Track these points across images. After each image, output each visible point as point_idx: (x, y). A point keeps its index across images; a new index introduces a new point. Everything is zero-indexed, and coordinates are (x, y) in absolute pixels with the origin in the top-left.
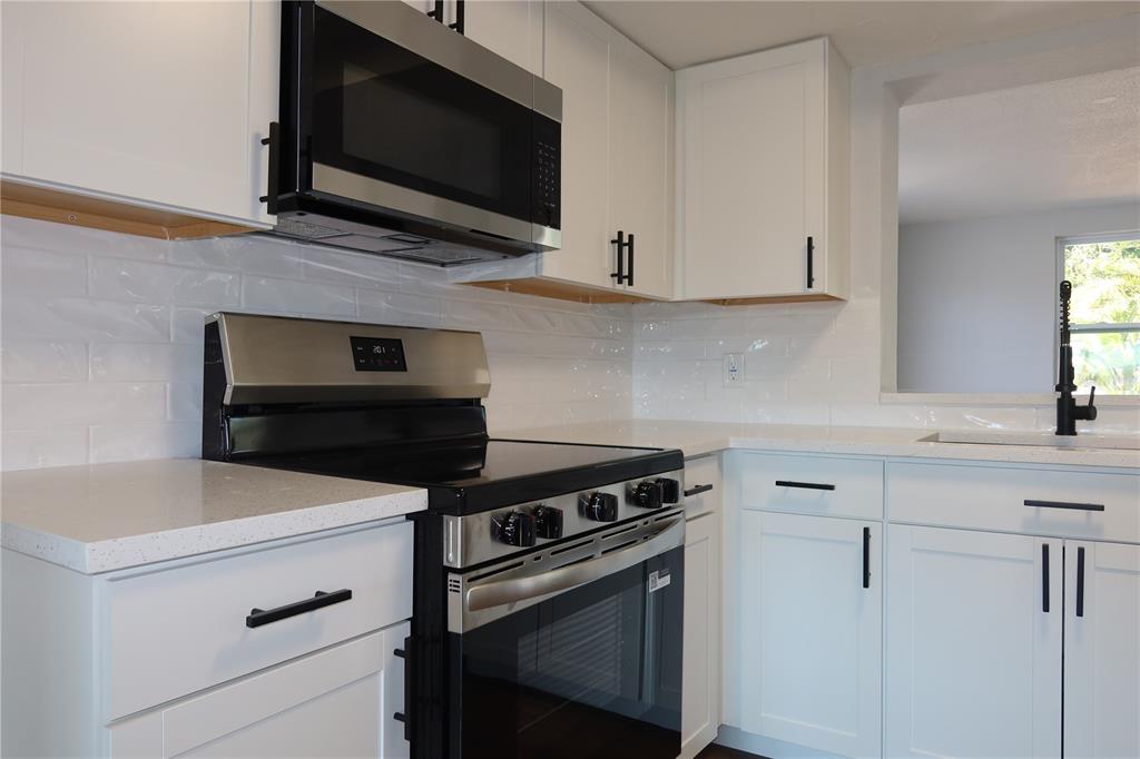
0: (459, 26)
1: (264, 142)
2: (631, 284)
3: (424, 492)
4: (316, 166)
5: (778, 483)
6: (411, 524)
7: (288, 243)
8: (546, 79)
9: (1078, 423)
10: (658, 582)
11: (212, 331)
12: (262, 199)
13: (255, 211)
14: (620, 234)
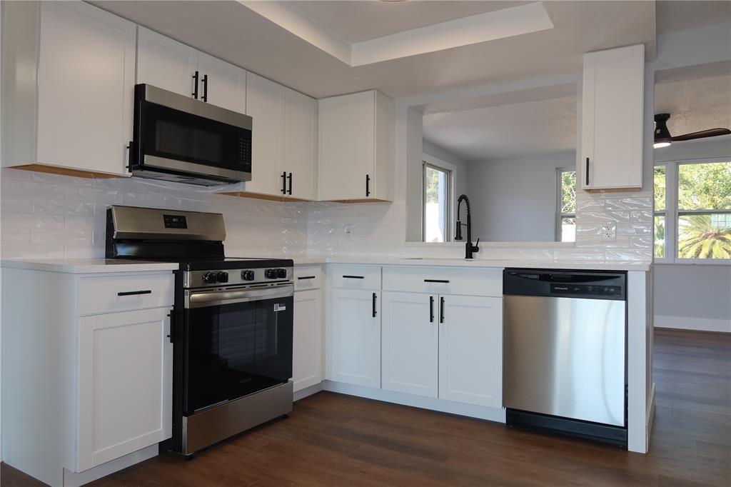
0: (205, 98)
1: (128, 148)
2: (290, 194)
3: (178, 264)
4: (145, 156)
5: (344, 277)
6: (174, 275)
7: (140, 178)
8: (248, 115)
9: (473, 253)
10: (279, 308)
11: (109, 212)
12: (127, 167)
13: (124, 171)
14: (285, 173)
